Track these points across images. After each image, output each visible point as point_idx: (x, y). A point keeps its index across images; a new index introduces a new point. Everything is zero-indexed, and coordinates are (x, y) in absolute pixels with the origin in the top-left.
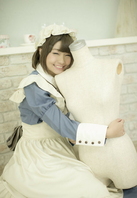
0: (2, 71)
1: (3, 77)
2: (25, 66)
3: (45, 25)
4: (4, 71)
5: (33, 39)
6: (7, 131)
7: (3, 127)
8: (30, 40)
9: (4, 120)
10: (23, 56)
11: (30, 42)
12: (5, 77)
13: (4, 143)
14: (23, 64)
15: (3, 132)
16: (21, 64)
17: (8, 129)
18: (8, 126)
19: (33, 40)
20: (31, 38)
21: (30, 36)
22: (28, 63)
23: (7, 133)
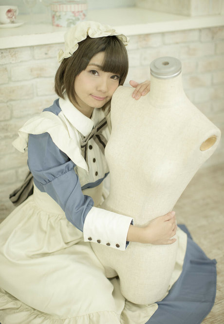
2: (6, 69)
5: (13, 15)
8: (9, 17)
14: (2, 65)
19: (13, 17)
20: (10, 15)
21: (9, 11)
22: (11, 63)
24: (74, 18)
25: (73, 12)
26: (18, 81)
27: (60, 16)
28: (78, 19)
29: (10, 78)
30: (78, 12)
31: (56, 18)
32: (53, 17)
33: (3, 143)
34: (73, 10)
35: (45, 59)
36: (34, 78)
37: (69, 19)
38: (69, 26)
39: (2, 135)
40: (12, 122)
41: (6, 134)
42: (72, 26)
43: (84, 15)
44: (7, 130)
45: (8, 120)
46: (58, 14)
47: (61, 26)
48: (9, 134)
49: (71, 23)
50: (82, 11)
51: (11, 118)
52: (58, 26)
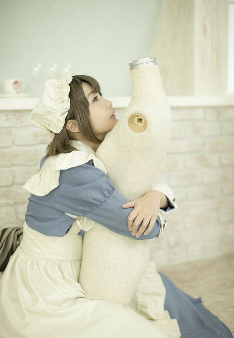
2: (10, 133)
3: (39, 65)
5: (19, 87)
8: (15, 89)
10: (7, 115)
11: (14, 91)
14: (6, 128)
16: (4, 127)
19: (20, 89)
20: (16, 86)
21: (16, 83)
22: (15, 127)
26: (22, 145)
29: (14, 143)
33: (4, 210)
36: (39, 144)
39: (3, 202)
40: (14, 189)
41: (7, 201)
44: (8, 196)
45: (9, 186)
48: (10, 201)
51: (13, 184)
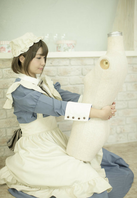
0: (9, 73)
1: (9, 78)
4: (11, 72)
6: (9, 126)
7: (6, 122)
9: (7, 116)
12: (11, 78)
13: (5, 137)
15: (5, 127)
17: (10, 124)
18: (10, 122)
23: (9, 128)
24: (67, 47)
25: (67, 44)
27: (60, 46)
28: (70, 48)
30: (70, 44)
31: (58, 48)
32: (57, 47)
34: (67, 43)
35: (51, 66)
37: (65, 48)
38: (65, 51)
42: (66, 51)
43: (73, 46)
46: (59, 45)
47: (61, 51)
49: (66, 49)
50: (72, 44)
52: (59, 51)
